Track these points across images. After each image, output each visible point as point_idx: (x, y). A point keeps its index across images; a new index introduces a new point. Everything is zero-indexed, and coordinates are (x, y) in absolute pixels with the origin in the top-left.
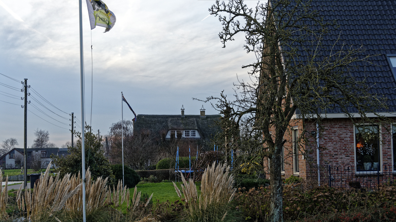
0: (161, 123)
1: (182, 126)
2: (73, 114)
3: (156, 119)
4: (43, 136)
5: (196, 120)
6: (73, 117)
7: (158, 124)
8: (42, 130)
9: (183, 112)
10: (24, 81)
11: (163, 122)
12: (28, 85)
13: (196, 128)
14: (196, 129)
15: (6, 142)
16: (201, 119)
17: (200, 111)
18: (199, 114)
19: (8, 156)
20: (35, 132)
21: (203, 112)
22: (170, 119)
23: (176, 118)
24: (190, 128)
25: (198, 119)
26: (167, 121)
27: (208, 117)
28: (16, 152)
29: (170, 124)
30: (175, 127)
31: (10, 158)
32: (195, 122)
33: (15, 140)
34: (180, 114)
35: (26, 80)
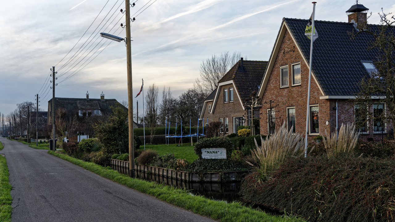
0: (72, 104)
1: (88, 106)
2: (37, 95)
3: (68, 101)
5: (98, 103)
6: (38, 97)
7: (69, 105)
9: (88, 96)
10: (52, 68)
11: (73, 103)
12: (55, 71)
13: (100, 108)
14: (99, 110)
16: (101, 102)
17: (100, 96)
18: (100, 98)
21: (102, 97)
22: (78, 102)
23: (83, 101)
24: (95, 108)
25: (100, 102)
26: (76, 103)
27: (107, 100)
29: (79, 105)
30: (84, 107)
32: (98, 104)
34: (86, 97)
35: (54, 68)
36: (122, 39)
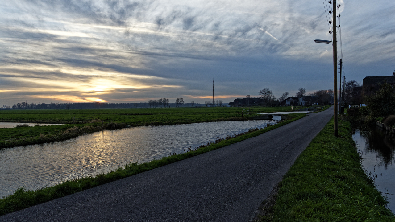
4: (303, 90)
6: (344, 78)
8: (302, 88)
15: (284, 94)
19: (287, 101)
20: (299, 89)
28: (290, 98)
31: (288, 101)
33: (288, 93)
36: (330, 42)
